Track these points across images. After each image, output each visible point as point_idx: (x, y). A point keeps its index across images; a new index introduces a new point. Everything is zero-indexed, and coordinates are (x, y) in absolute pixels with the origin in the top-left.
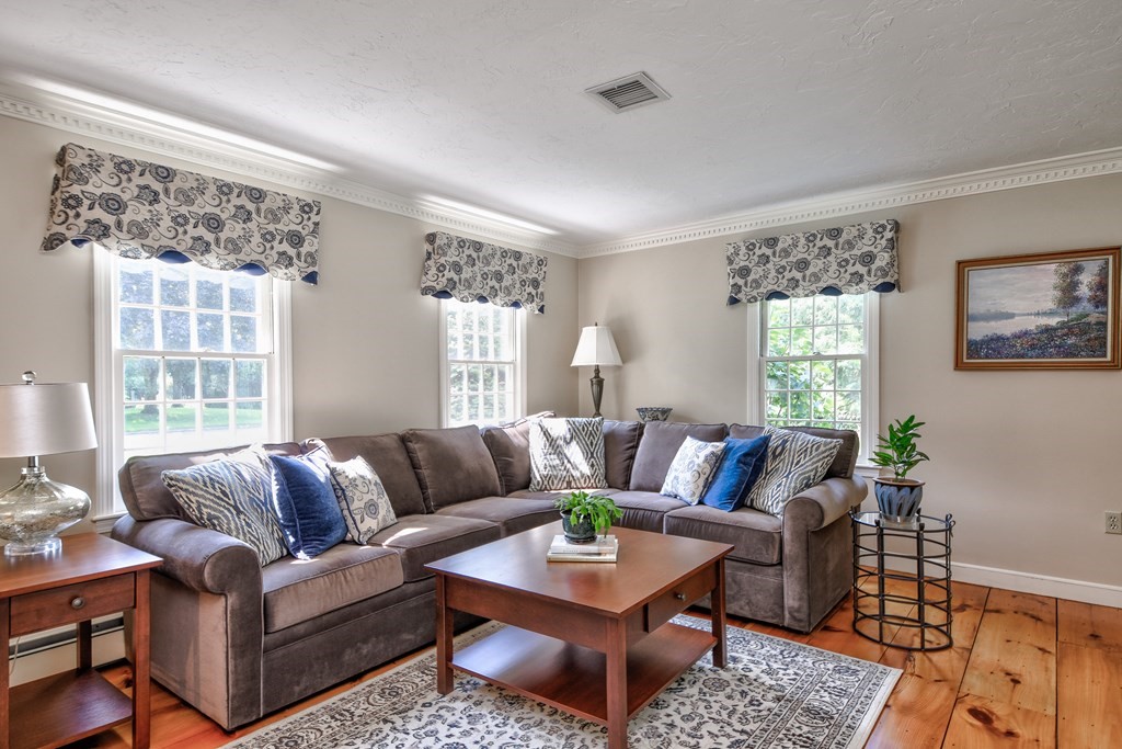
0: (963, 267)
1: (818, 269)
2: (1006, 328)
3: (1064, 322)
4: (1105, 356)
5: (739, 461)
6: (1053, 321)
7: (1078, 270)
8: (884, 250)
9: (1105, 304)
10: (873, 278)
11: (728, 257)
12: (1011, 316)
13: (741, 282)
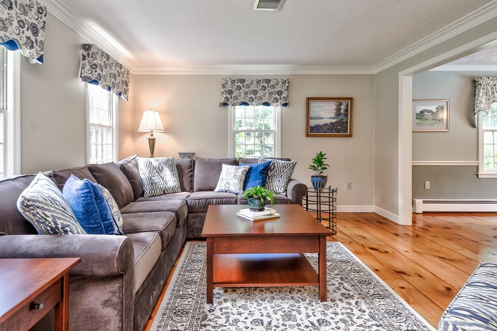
0: (309, 99)
1: (261, 95)
2: (321, 122)
3: (337, 121)
4: (347, 132)
5: (261, 173)
6: (334, 121)
7: (341, 104)
8: (285, 90)
9: (348, 116)
10: (282, 101)
11: (222, 85)
12: (322, 118)
13: (229, 96)
